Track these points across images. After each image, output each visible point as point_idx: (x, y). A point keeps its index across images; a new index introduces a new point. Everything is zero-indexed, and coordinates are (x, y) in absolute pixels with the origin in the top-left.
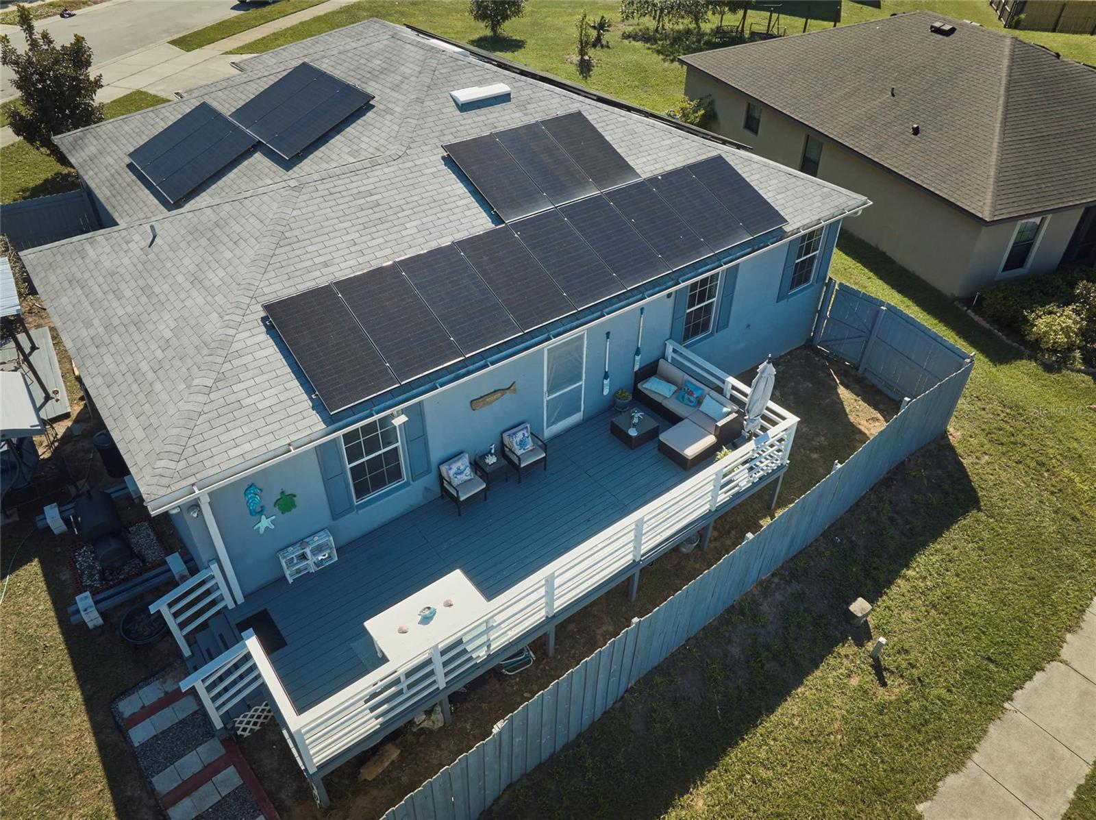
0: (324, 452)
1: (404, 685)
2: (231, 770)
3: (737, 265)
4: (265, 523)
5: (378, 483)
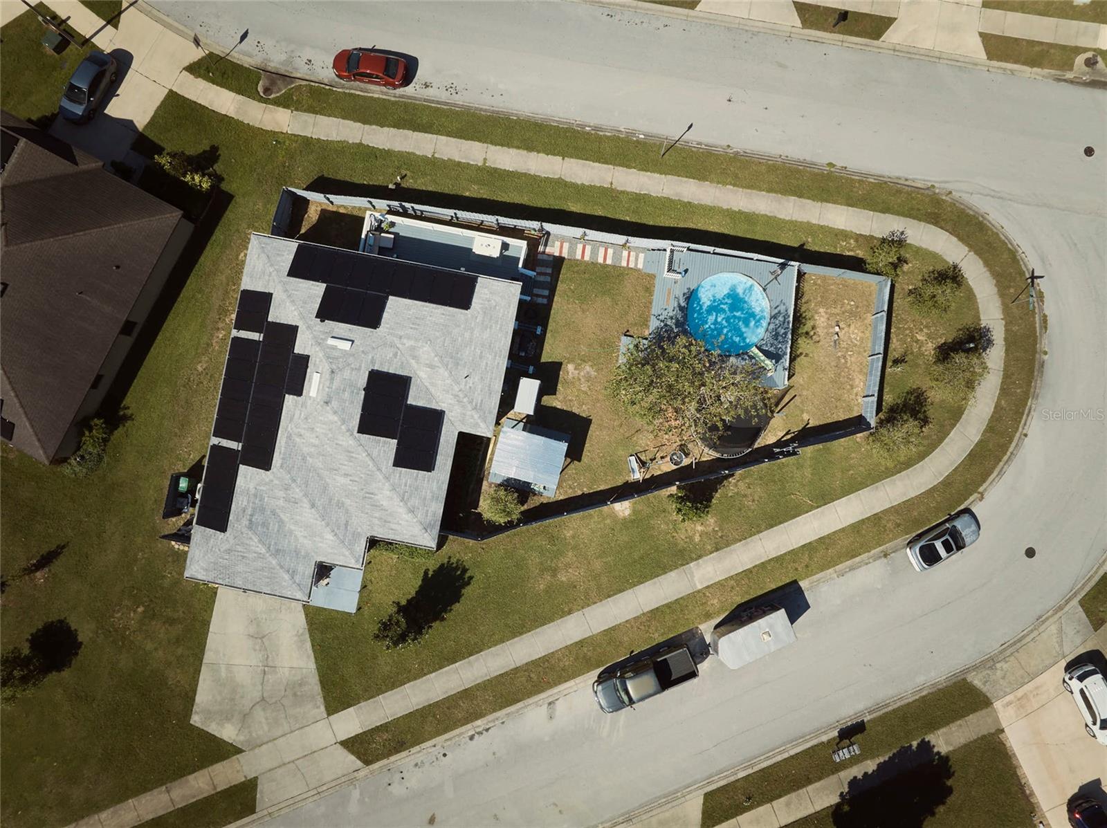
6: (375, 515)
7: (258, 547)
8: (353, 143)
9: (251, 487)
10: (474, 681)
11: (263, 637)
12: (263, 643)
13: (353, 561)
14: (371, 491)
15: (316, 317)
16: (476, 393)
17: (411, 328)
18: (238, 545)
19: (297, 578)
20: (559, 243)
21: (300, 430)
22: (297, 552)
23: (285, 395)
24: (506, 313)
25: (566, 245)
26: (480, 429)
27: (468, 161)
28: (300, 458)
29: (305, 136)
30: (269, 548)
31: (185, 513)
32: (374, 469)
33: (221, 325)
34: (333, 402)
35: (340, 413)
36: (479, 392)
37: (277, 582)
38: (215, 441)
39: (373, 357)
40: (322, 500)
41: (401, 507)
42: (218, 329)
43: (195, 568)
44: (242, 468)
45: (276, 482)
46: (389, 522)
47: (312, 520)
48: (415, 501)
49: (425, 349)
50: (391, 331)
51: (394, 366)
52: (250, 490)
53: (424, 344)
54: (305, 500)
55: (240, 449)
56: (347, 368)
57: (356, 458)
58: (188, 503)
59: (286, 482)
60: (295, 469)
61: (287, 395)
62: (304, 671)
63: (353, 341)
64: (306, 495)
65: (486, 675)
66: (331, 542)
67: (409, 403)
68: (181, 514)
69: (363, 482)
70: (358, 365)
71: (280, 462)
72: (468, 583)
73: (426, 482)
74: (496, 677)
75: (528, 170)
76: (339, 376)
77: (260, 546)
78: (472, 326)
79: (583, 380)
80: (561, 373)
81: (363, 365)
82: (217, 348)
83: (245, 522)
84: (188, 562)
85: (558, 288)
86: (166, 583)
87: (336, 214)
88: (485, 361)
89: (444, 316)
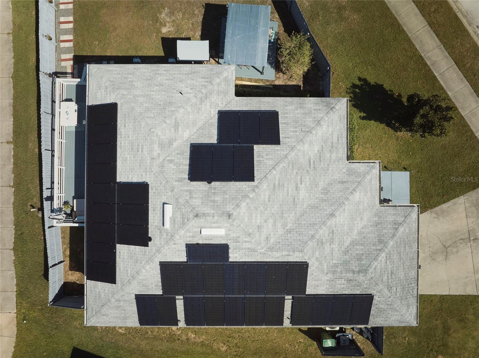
6: (328, 158)
7: (381, 261)
8: (15, 255)
9: (326, 278)
10: (447, 58)
11: (445, 247)
12: (450, 246)
13: (374, 171)
14: (308, 163)
15: (147, 246)
16: (196, 84)
17: (142, 151)
18: (382, 280)
19: (400, 219)
20: (62, 62)
21: (262, 240)
22: (377, 224)
23: (230, 262)
24: (116, 72)
25: (63, 57)
26: (230, 77)
27: (12, 156)
28: (289, 235)
29: (16, 297)
30: (380, 250)
31: (352, 336)
32: (286, 161)
33: (184, 337)
34: (228, 210)
35: (237, 202)
36: (194, 81)
37: (407, 238)
38: (287, 323)
39: (176, 181)
40: (324, 208)
41: (316, 133)
42: (188, 339)
43: (408, 317)
44: (310, 291)
45: (317, 254)
46: (332, 143)
47: (346, 214)
48: (309, 121)
49: (159, 133)
50: (148, 170)
51: (182, 161)
52: (329, 278)
53: (155, 134)
54: (329, 223)
55: (290, 297)
56: (191, 203)
57: (279, 180)
58: (343, 335)
59: (315, 244)
60: (301, 238)
61: (230, 260)
62: (467, 205)
63: (164, 204)
64: (324, 223)
65: (441, 49)
66: (362, 194)
67: (216, 142)
68: (353, 340)
69: (301, 170)
70: (185, 193)
71: (297, 254)
72: (365, 80)
73: (288, 115)
74: (440, 40)
75: (10, 105)
76: (200, 209)
77: (380, 259)
78: (132, 97)
79: (173, 18)
80: (171, 37)
81: (186, 188)
82: (204, 337)
83: (361, 278)
84: (403, 325)
85: (99, 54)
86: (413, 340)
87: (71, 256)
88: (165, 81)
89: (127, 125)
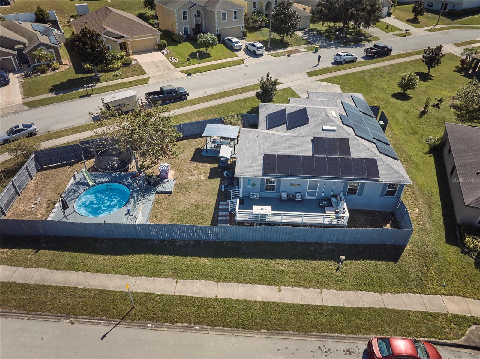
0: (262, 180)
1: (254, 216)
2: (228, 217)
3: (365, 183)
4: (249, 186)
5: (270, 190)
8: (386, 292)
15: (348, 139)
27: (293, 288)
63: (323, 130)
75: (244, 286)
79: (196, 174)
80: (208, 175)
